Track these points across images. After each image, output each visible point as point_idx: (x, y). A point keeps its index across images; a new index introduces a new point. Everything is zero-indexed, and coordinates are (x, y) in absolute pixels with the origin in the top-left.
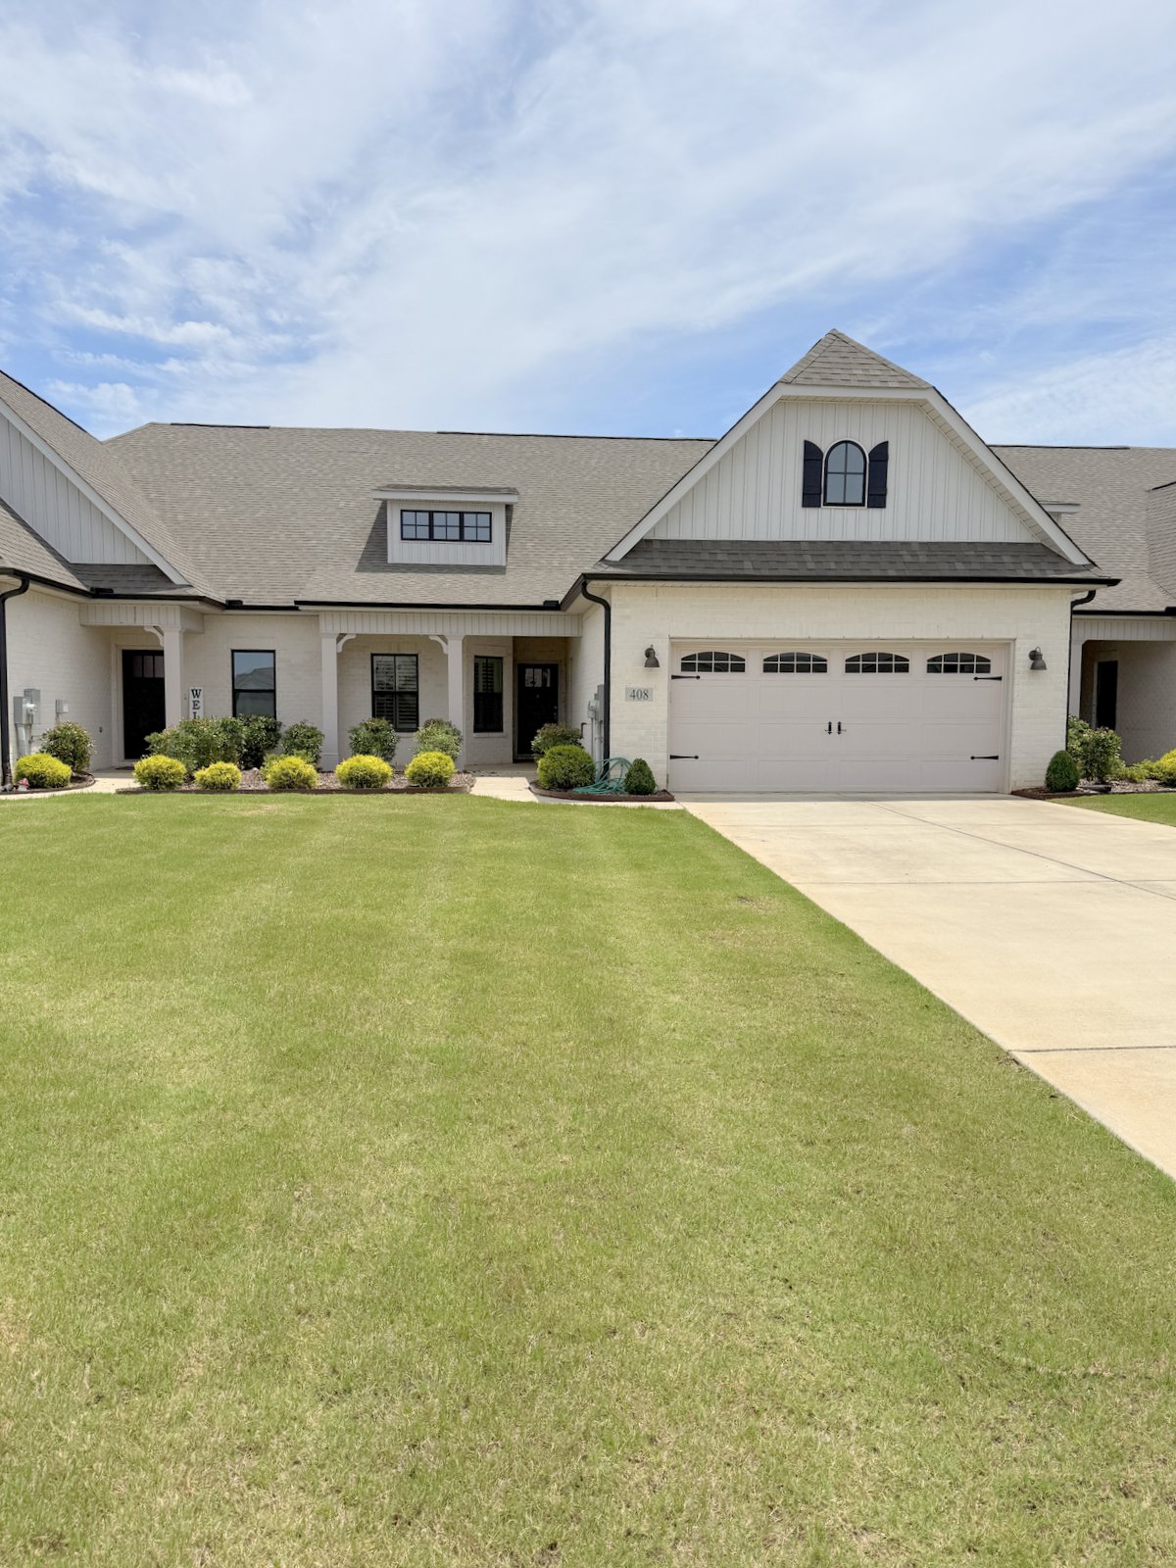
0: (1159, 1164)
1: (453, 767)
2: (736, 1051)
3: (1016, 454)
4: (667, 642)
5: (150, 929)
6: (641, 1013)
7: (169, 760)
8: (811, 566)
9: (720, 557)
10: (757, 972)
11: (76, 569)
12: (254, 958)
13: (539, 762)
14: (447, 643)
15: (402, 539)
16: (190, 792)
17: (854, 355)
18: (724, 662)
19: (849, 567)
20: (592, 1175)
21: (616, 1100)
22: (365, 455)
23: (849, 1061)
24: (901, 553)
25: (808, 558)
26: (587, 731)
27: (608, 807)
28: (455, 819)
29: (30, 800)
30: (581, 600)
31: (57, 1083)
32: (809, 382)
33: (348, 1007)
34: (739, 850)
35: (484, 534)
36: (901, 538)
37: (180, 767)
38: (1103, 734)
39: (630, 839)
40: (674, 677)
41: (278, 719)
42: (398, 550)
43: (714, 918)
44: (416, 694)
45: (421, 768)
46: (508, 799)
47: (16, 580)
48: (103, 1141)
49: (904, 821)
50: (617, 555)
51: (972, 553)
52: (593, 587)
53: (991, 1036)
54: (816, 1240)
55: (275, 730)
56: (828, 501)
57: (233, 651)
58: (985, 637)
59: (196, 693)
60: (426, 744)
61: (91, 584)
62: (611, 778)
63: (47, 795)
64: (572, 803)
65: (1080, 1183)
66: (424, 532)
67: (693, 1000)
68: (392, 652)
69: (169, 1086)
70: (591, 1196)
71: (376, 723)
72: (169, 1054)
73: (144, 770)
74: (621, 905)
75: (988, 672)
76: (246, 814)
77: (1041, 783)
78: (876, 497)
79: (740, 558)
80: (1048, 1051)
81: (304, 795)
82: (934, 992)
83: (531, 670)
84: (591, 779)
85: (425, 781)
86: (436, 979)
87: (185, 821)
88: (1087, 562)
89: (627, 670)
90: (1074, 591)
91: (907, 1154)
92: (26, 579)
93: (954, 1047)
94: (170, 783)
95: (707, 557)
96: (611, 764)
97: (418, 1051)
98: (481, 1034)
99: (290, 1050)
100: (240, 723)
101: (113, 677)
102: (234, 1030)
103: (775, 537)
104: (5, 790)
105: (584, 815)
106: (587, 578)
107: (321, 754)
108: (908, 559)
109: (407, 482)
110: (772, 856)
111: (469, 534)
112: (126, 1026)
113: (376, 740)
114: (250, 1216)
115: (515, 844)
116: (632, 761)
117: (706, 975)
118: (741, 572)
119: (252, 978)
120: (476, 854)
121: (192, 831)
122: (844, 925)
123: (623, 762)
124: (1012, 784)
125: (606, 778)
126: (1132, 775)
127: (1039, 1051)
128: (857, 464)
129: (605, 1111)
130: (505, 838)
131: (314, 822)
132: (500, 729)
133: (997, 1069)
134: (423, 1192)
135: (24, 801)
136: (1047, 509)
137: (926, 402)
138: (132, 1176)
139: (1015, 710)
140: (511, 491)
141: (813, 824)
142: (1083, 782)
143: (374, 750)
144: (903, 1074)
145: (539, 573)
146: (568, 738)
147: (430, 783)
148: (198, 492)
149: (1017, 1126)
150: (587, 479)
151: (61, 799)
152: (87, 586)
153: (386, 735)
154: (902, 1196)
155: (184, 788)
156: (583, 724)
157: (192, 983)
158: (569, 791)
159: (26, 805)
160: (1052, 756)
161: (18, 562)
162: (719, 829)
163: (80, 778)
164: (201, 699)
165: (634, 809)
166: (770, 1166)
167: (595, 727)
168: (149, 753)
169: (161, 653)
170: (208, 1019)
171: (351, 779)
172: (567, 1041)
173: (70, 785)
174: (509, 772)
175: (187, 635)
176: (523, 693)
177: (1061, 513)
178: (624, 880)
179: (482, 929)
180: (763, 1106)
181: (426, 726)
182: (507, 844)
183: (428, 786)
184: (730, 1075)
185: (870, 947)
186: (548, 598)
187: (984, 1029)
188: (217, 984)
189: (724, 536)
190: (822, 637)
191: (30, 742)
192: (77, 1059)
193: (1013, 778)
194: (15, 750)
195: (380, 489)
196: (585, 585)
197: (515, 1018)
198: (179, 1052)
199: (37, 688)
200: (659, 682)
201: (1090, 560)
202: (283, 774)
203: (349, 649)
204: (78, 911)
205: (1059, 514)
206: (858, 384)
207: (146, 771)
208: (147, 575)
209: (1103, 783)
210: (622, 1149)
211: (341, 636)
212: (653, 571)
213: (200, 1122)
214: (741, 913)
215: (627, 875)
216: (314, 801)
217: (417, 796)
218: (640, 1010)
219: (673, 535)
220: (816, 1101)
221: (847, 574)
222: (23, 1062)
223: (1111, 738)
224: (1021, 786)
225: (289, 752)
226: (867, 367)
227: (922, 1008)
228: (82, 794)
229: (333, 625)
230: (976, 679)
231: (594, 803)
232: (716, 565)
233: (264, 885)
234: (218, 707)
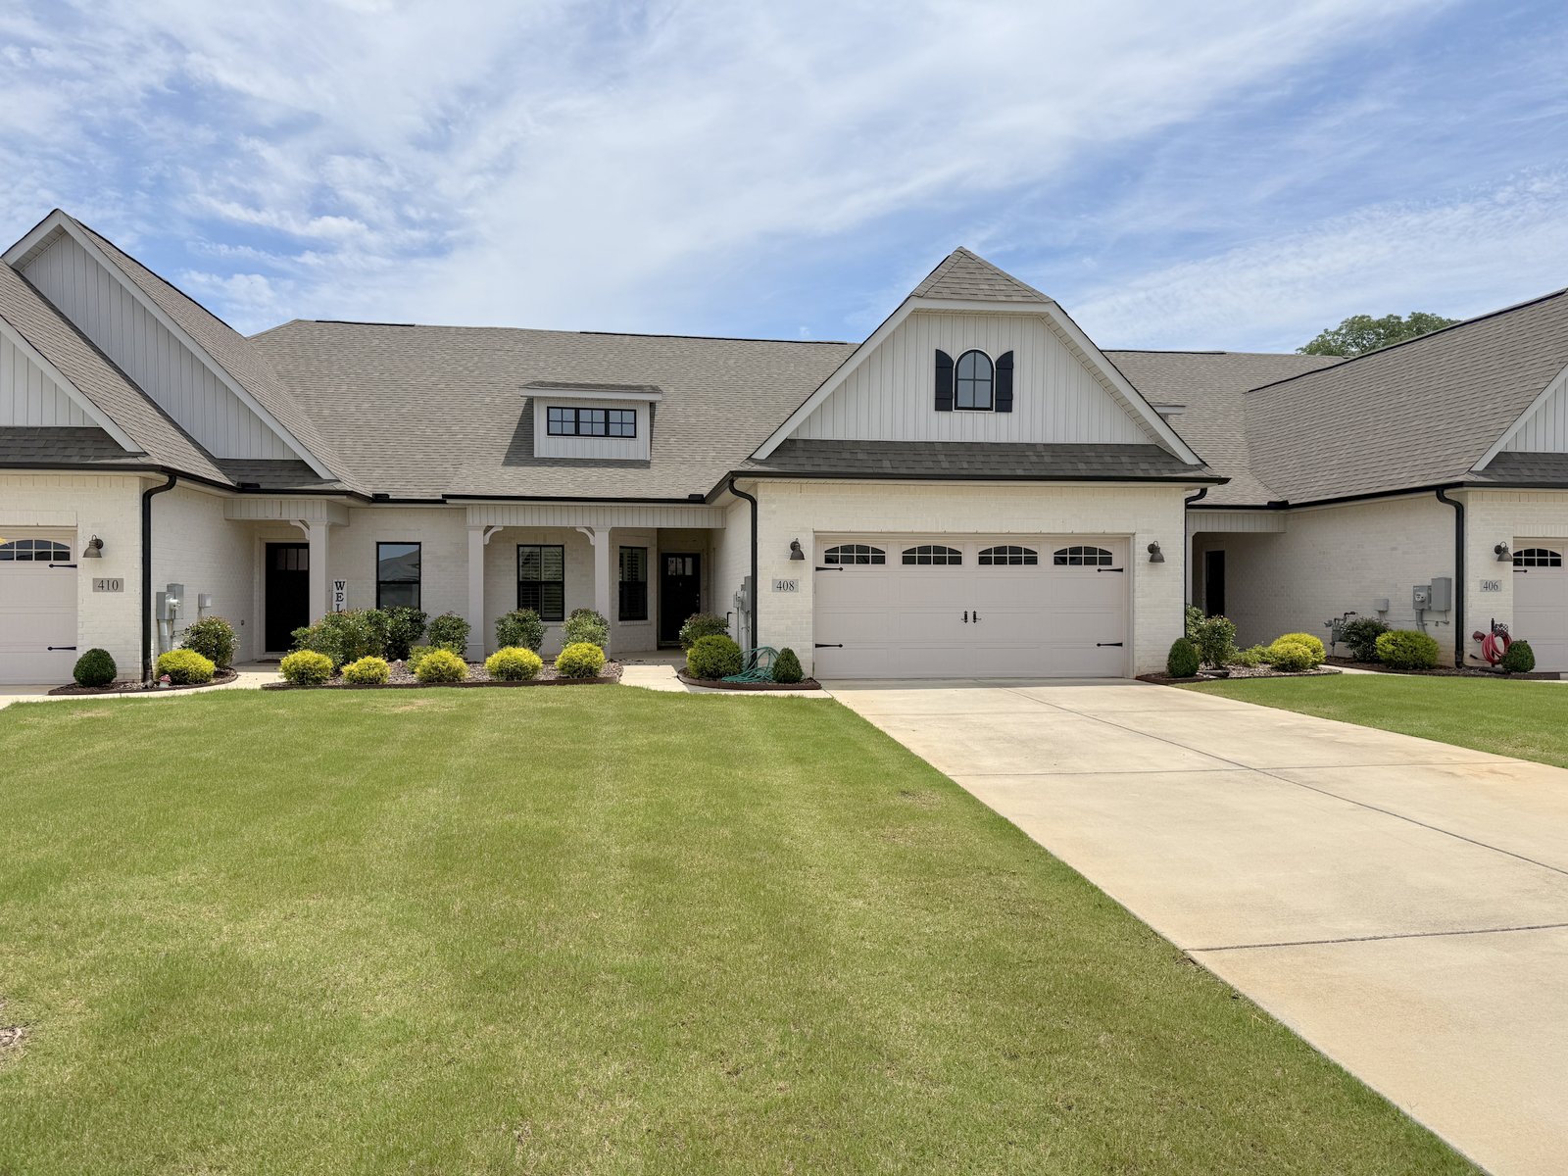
0: (1346, 1066)
1: (603, 658)
2: (926, 960)
3: (1123, 358)
4: (811, 536)
5: (322, 841)
6: (828, 921)
7: (316, 655)
8: (945, 465)
9: (860, 456)
10: (934, 872)
11: (222, 464)
12: (432, 872)
13: (689, 652)
14: (594, 535)
15: (549, 434)
16: (338, 687)
17: (981, 271)
18: (866, 555)
19: (981, 467)
20: (811, 1102)
21: (821, 1019)
22: (510, 354)
23: (1036, 966)
24: (1027, 453)
25: (941, 458)
26: (733, 620)
27: (758, 697)
28: (611, 713)
29: (173, 697)
30: (727, 494)
31: (250, 1016)
32: (939, 296)
33: (535, 923)
34: (892, 741)
35: (628, 430)
36: (1027, 440)
37: (328, 662)
38: (1218, 622)
39: (786, 730)
40: (818, 569)
41: (423, 610)
42: (544, 445)
43: (882, 815)
44: (562, 584)
45: (571, 659)
46: (659, 689)
47: (163, 476)
48: (307, 1081)
49: (1042, 708)
50: (763, 454)
51: (1093, 454)
52: (740, 484)
53: (1164, 935)
54: (1038, 1163)
55: (419, 621)
56: (959, 405)
57: (378, 544)
58: (1106, 531)
59: (340, 585)
60: (573, 634)
61: (237, 479)
62: (759, 667)
63: (191, 691)
64: (723, 692)
65: (1276, 1090)
66: (570, 428)
67: (876, 905)
68: (538, 543)
69: (365, 1015)
70: (813, 1126)
71: (523, 614)
72: (361, 980)
73: (291, 666)
74: (789, 802)
75: (1111, 564)
76: (398, 711)
77: (1164, 668)
78: (1003, 401)
79: (879, 457)
80: (1221, 949)
81: (454, 689)
82: (1104, 890)
83: (674, 559)
84: (739, 668)
85: (575, 672)
86: (619, 889)
87: (339, 719)
88: (1199, 462)
89: (773, 563)
90: (1187, 489)
91: (1108, 1064)
92: (173, 475)
93: (1131, 947)
94: (317, 678)
95: (848, 456)
96: (759, 653)
97: (613, 971)
98: (674, 949)
99: (484, 973)
100: (385, 615)
101: (256, 570)
102: (423, 951)
103: (910, 438)
104: (146, 687)
105: (736, 704)
106: (734, 475)
107: (466, 645)
108: (1034, 459)
109: (551, 379)
110: (924, 746)
111: (614, 429)
112: (312, 949)
113: (523, 630)
114: (474, 1162)
115: (677, 739)
116: (779, 650)
117: (884, 877)
118: (880, 471)
119: (434, 893)
120: (638, 752)
121: (346, 730)
122: (1006, 819)
123: (770, 651)
124: (1136, 670)
125: (753, 667)
126: (1246, 660)
127: (1212, 949)
128: (984, 372)
129: (811, 1031)
130: (664, 732)
131: (468, 719)
132: (645, 618)
133: (1177, 970)
134: (645, 1128)
135: (166, 698)
136: (1159, 410)
137: (1048, 314)
138: (343, 1120)
139: (1136, 600)
140: (655, 390)
141: (958, 711)
142: (1202, 666)
143: (521, 640)
144: (1089, 978)
145: (683, 467)
146: (715, 627)
147: (580, 674)
148: (344, 388)
149: (1206, 1030)
150: (726, 378)
151: (205, 696)
152: (232, 481)
153: (533, 626)
154: (1112, 1111)
155: (330, 683)
156: (729, 613)
157: (372, 900)
158: (718, 680)
159: (169, 703)
160: (1173, 643)
161: (165, 458)
162: (869, 719)
163: (222, 673)
164: (344, 591)
165: (783, 698)
166: (981, 1084)
167: (742, 617)
168: (295, 648)
169: (306, 546)
170: (394, 940)
171: (502, 672)
172: (761, 954)
173: (214, 681)
174: (655, 660)
175: (332, 528)
176: (666, 582)
177: (1168, 414)
178: (784, 775)
179: (658, 833)
180: (965, 1019)
181: (573, 617)
182: (667, 739)
183: (578, 677)
184: (926, 986)
185: (1036, 843)
186: (692, 492)
187: (1157, 928)
188: (398, 899)
189: (863, 436)
190: (956, 531)
191: (172, 637)
192: (267, 989)
193: (1137, 664)
194: (157, 646)
195: (526, 387)
196: (732, 482)
197: (705, 931)
198: (371, 977)
199: (181, 583)
200: (805, 573)
201: (1200, 460)
202: (433, 668)
203: (495, 542)
204: (242, 821)
205: (1167, 415)
206: (984, 298)
207: (293, 667)
208: (294, 470)
209: (1221, 668)
210: (835, 1071)
211: (489, 528)
212: (797, 469)
213: (405, 1056)
214: (907, 809)
215: (790, 769)
216: (466, 695)
217: (568, 688)
218: (827, 918)
219: (816, 435)
220: (1013, 1011)
221: (979, 472)
222: (210, 994)
223: (1226, 626)
224: (1145, 671)
225: (434, 644)
226: (993, 282)
227: (1095, 907)
228: (227, 690)
229: (479, 519)
230: (1099, 570)
231: (745, 693)
232: (857, 464)
233: (430, 790)
234: (362, 599)
